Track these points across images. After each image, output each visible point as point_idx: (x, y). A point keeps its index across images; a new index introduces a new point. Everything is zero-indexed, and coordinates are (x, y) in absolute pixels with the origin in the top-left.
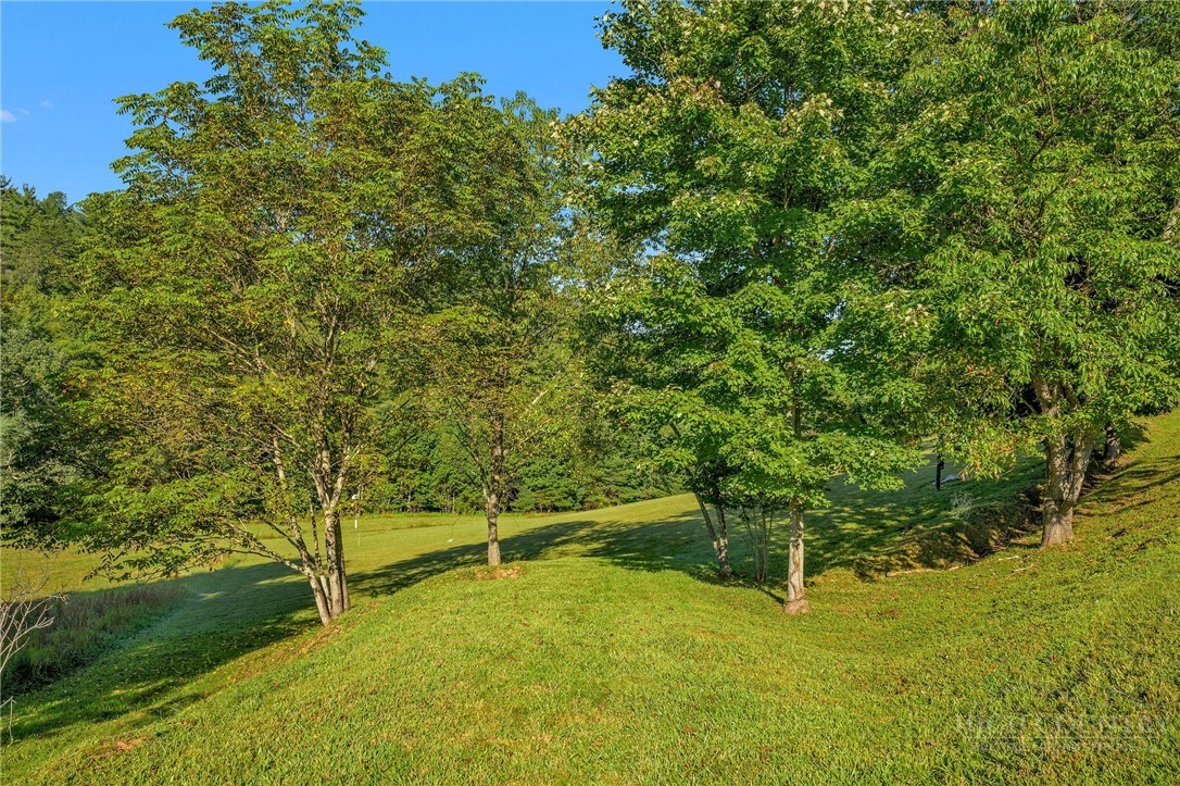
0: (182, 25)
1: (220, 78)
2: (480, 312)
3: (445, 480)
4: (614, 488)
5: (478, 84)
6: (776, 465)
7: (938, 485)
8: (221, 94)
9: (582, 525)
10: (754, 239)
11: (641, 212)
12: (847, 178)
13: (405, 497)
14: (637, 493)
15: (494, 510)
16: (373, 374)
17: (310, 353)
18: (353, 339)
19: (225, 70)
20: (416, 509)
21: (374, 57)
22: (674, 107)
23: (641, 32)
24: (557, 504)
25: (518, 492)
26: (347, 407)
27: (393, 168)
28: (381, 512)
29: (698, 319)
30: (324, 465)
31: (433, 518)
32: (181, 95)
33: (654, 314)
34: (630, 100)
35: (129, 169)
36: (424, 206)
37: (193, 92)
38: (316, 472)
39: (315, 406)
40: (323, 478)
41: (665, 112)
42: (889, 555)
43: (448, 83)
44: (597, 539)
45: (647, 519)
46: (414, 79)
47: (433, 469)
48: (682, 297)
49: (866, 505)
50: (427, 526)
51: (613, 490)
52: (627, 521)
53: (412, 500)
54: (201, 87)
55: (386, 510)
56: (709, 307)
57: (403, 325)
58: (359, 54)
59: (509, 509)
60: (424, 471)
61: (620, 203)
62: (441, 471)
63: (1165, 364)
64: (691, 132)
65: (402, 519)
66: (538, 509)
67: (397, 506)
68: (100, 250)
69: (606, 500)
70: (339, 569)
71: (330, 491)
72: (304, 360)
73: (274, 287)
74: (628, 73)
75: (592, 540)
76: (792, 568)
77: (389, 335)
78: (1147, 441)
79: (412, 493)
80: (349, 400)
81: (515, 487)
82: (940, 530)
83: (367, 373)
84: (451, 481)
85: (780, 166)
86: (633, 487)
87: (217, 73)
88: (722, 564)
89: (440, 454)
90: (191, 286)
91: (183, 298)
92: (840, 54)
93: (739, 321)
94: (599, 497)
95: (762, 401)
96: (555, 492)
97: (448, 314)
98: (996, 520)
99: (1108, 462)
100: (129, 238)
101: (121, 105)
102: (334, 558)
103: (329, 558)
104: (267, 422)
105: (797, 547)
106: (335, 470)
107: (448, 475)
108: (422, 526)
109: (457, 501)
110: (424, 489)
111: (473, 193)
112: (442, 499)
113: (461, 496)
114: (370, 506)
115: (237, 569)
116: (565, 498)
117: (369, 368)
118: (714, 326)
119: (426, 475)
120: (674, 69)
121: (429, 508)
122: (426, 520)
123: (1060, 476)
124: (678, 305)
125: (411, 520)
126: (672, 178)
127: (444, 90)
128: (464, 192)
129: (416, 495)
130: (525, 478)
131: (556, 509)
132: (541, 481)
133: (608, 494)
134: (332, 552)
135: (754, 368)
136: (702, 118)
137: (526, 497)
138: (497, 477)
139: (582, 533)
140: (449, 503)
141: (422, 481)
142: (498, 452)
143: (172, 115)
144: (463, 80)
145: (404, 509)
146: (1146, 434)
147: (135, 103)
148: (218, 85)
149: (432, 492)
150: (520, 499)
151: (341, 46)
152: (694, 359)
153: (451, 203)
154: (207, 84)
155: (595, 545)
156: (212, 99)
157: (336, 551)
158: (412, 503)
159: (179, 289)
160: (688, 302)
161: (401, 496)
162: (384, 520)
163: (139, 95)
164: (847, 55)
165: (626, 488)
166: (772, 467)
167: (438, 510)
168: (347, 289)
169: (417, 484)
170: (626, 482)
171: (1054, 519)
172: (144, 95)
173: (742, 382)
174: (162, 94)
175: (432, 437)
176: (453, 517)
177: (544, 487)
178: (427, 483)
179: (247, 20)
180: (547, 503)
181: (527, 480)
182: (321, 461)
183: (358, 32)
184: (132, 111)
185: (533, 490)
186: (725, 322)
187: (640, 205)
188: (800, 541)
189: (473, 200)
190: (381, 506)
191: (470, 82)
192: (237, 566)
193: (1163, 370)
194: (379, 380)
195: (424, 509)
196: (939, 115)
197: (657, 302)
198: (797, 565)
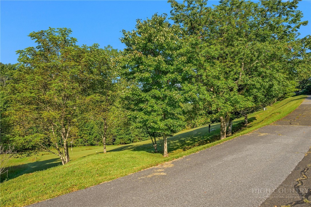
0: (31, 36)
1: (39, 46)
2: (99, 96)
3: (96, 137)
4: (141, 137)
5: (98, 46)
6: (157, 126)
7: (209, 131)
8: (39, 49)
9: (130, 146)
10: (151, 81)
11: (130, 76)
12: (170, 69)
13: (85, 142)
14: (147, 138)
15: (105, 141)
16: (75, 110)
17: (60, 105)
18: (70, 103)
19: (40, 44)
20: (88, 145)
21: (74, 40)
22: (135, 56)
23: (129, 41)
24: (126, 142)
25: (115, 139)
26: (69, 117)
27: (79, 65)
28: (78, 146)
29: (141, 97)
30: (64, 131)
31: (93, 147)
32: (30, 50)
33: (132, 96)
34: (127, 53)
35: (18, 66)
36: (86, 73)
37: (33, 49)
38: (62, 133)
39: (61, 118)
40: (63, 134)
41: (133, 57)
42: (191, 146)
43: (91, 46)
44: (132, 148)
45: (145, 144)
46: (83, 45)
47: (92, 134)
48: (137, 93)
49: (194, 137)
50: (91, 149)
51: (141, 138)
52: (141, 144)
53: (87, 143)
54: (35, 48)
55: (80, 146)
56: (143, 95)
57: (82, 99)
58: (71, 39)
59: (113, 144)
60: (90, 135)
61: (126, 74)
62: (95, 135)
63: (229, 104)
64: (139, 62)
65: (84, 148)
66: (121, 144)
67: (83, 145)
68: (12, 84)
69: (139, 141)
70: (68, 155)
71: (65, 137)
72: (58, 107)
73: (53, 92)
74: (127, 47)
75: (131, 149)
76: (165, 147)
77: (78, 101)
78: (256, 120)
79: (87, 141)
80: (69, 116)
81: (115, 138)
82: (204, 141)
83: (74, 110)
84: (98, 137)
85: (154, 68)
86: (146, 137)
87: (39, 45)
88: (155, 150)
89: (94, 130)
90: (34, 92)
91: (32, 95)
92: (165, 47)
93: (150, 97)
94: (137, 140)
95: (156, 113)
96: (125, 139)
97: (92, 96)
98: (217, 138)
99: (245, 125)
100: (17, 81)
101: (17, 52)
102: (66, 152)
103: (65, 152)
104: (50, 121)
105: (165, 143)
106: (66, 133)
107: (97, 136)
108: (90, 149)
109: (99, 143)
110: (90, 140)
111: (97, 70)
112: (95, 142)
113: (100, 141)
114: (75, 145)
115: (40, 162)
116: (128, 141)
117: (74, 109)
118: (145, 99)
119: (91, 136)
120: (134, 49)
121: (92, 145)
122: (91, 148)
123: (223, 127)
124: (136, 95)
125: (87, 148)
126: (135, 69)
127: (90, 48)
128: (95, 70)
129: (88, 141)
130: (117, 136)
131: (126, 144)
132: (121, 136)
133: (139, 139)
134: (66, 151)
135: (154, 107)
136: (140, 58)
137: (118, 140)
138: (105, 133)
139: (129, 147)
140: (97, 143)
141: (90, 138)
142: (105, 127)
143: (28, 54)
144: (94, 45)
145: (85, 145)
146: (256, 118)
147: (20, 52)
148: (39, 47)
149: (92, 140)
150: (116, 141)
151: (67, 38)
152: (141, 105)
153: (92, 72)
154: (36, 47)
155: (132, 150)
156: (37, 50)
157: (67, 151)
158: (87, 144)
159: (31, 93)
160: (138, 94)
161: (84, 142)
162: (79, 148)
163: (21, 50)
164: (166, 47)
165: (144, 137)
166: (156, 126)
167: (94, 145)
168: (69, 92)
169: (88, 138)
170: (144, 136)
171: (222, 136)
172: (22, 50)
173: (151, 110)
174: (25, 49)
175: (92, 126)
176: (98, 147)
177: (122, 138)
178: (91, 138)
179: (46, 34)
180: (123, 142)
181: (118, 136)
182: (63, 130)
183: (71, 35)
184: (19, 54)
185: (119, 139)
186: (147, 97)
187: (130, 74)
188: (166, 142)
189: (97, 72)
190: (78, 145)
191: (96, 46)
192: (40, 161)
193: (229, 105)
194: (76, 111)
195: (90, 145)
196: (182, 59)
197: (133, 94)
198: (166, 147)
